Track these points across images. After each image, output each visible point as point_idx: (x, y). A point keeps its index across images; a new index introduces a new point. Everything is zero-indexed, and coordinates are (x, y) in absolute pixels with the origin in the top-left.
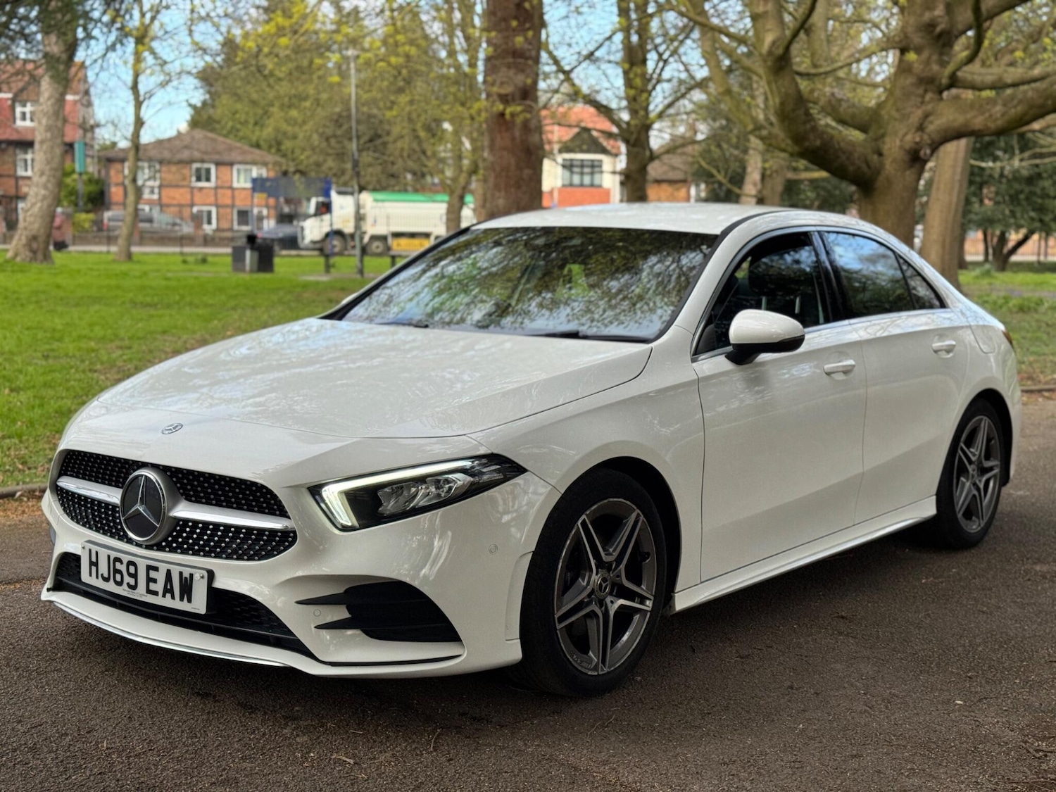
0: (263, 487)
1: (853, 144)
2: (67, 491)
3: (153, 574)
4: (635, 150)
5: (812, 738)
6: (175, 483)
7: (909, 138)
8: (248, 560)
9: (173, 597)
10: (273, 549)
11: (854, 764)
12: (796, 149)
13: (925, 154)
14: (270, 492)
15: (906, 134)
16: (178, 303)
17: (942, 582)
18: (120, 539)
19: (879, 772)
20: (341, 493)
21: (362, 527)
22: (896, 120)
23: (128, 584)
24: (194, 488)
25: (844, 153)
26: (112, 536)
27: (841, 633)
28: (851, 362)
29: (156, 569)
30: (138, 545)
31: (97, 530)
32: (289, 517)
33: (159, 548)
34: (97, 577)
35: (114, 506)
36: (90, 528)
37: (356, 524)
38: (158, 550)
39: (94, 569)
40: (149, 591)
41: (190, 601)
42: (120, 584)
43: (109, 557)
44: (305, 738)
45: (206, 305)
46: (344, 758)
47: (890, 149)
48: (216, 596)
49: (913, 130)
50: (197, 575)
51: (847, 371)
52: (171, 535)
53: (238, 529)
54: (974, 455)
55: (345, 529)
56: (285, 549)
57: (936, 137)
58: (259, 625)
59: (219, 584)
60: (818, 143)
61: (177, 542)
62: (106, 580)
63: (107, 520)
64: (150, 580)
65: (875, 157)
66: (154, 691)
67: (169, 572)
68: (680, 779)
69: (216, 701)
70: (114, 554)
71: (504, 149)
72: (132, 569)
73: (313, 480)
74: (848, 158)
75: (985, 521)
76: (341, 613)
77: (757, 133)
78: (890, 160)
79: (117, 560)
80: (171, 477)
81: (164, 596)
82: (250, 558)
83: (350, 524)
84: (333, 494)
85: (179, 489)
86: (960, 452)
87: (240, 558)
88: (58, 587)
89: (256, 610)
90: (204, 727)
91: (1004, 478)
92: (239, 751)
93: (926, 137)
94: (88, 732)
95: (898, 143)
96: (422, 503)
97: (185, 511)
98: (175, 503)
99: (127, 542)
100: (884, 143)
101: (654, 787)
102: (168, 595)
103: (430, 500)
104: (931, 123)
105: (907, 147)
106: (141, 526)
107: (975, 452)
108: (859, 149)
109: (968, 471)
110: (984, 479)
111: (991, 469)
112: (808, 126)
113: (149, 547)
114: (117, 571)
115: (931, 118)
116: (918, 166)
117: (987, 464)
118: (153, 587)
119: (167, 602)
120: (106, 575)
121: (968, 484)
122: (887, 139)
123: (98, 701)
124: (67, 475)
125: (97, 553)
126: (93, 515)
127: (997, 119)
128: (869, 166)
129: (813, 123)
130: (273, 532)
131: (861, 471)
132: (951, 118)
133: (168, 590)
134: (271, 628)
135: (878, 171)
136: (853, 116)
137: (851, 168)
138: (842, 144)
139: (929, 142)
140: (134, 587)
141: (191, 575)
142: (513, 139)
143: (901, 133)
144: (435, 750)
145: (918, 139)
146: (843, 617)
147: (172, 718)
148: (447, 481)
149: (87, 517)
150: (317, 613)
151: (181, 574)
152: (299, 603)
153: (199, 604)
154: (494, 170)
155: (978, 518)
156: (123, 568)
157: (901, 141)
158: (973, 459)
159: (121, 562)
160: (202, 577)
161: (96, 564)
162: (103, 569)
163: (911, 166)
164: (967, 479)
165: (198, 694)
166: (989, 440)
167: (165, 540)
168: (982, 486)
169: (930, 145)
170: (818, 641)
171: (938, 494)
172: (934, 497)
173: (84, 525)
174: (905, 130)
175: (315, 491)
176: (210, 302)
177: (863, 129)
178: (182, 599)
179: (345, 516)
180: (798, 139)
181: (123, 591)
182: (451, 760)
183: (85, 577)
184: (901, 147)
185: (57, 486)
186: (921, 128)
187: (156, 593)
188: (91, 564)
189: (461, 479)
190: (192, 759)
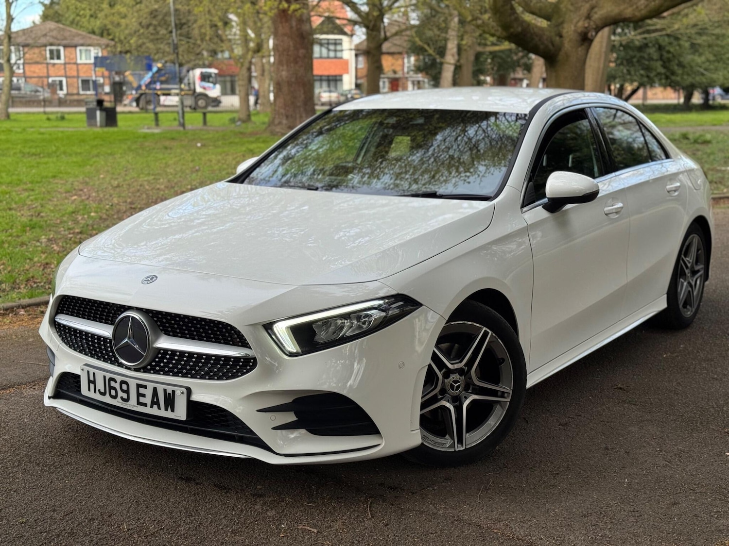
0: (228, 325)
1: (542, 29)
2: (64, 326)
3: (142, 391)
4: (375, 33)
5: (638, 491)
6: (156, 322)
7: (580, 24)
8: (218, 379)
9: (159, 408)
10: (238, 371)
11: (675, 510)
12: (504, 34)
13: (592, 35)
14: (233, 328)
15: (578, 22)
16: (55, 152)
17: (678, 356)
18: (112, 363)
19: (696, 515)
20: (287, 328)
21: (304, 353)
22: (571, 11)
23: (122, 398)
24: (171, 326)
25: (537, 36)
26: (105, 361)
27: (624, 402)
28: (620, 205)
29: (145, 387)
30: (127, 368)
31: (92, 356)
32: (250, 348)
33: (145, 370)
34: (95, 392)
35: (105, 339)
36: (86, 354)
37: (300, 351)
38: (144, 372)
39: (92, 386)
40: (139, 403)
41: (173, 410)
42: (115, 397)
43: (105, 377)
44: (274, 512)
45: (76, 154)
46: (309, 528)
47: (567, 32)
48: (193, 407)
49: (583, 19)
50: (178, 392)
51: (617, 212)
52: (154, 361)
53: (209, 357)
54: (689, 262)
55: (291, 355)
56: (248, 371)
57: (599, 23)
58: (227, 427)
59: (195, 397)
60: (520, 29)
61: (159, 366)
62: (104, 394)
63: (100, 348)
64: (139, 395)
65: (558, 38)
66: (148, 478)
67: (155, 389)
68: (557, 531)
69: (197, 484)
70: (108, 376)
71: (285, 35)
72: (125, 387)
73: (267, 319)
74: (540, 40)
75: (695, 307)
76: (291, 417)
77: (474, 22)
78: (568, 40)
79: (111, 379)
80: (152, 317)
81: (152, 407)
82: (220, 378)
83: (295, 351)
84: (281, 329)
85: (159, 326)
86: (681, 261)
87: (211, 378)
88: (57, 395)
89: (225, 416)
90: (195, 507)
91: (706, 277)
92: (227, 526)
93: (592, 23)
94: (109, 516)
95: (573, 28)
96: (348, 334)
97: (166, 343)
98: (157, 338)
99: (118, 366)
100: (563, 28)
101: (542, 539)
102: (155, 407)
103: (353, 331)
104: (596, 13)
105: (579, 30)
106: (131, 355)
107: (689, 260)
108: (547, 33)
109: (685, 274)
110: (695, 279)
111: (698, 271)
112: (513, 17)
113: (136, 370)
114: (111, 388)
115: (596, 10)
116: (586, 44)
117: (697, 268)
118: (142, 400)
119: (155, 411)
120: (102, 390)
121: (685, 284)
122: (565, 25)
123: (108, 488)
124: (63, 313)
125: (94, 374)
126: (88, 344)
127: (642, 10)
128: (553, 45)
129: (516, 15)
130: (237, 359)
131: (626, 282)
132: (609, 9)
133: (155, 402)
134: (237, 429)
135: (559, 49)
136: (540, 10)
137: (542, 47)
138: (536, 30)
139: (594, 27)
140: (127, 400)
141: (174, 392)
142: (291, 27)
143: (575, 21)
144: (373, 517)
145: (586, 25)
146: (621, 389)
147: (169, 501)
148: (367, 316)
149: (82, 346)
150: (273, 418)
151: (165, 390)
152: (259, 411)
153: (180, 413)
154: (278, 51)
155: (691, 306)
156: (117, 386)
157: (575, 26)
158: (689, 265)
159: (116, 382)
160: (183, 393)
161: (94, 382)
162: (100, 385)
163: (582, 45)
164: (685, 280)
165: (183, 479)
166: (698, 251)
167: (150, 364)
168: (693, 284)
169: (595, 29)
170: (611, 409)
171: (668, 294)
172: (666, 296)
173: (80, 352)
174: (578, 19)
175: (268, 327)
176: (79, 151)
177: (548, 18)
178: (166, 409)
179: (291, 345)
180: (506, 27)
181: (117, 403)
182: (387, 525)
183: (84, 390)
184: (575, 31)
185: (55, 322)
186: (588, 17)
187: (145, 405)
188: (90, 382)
189: (376, 314)
190: (195, 535)
